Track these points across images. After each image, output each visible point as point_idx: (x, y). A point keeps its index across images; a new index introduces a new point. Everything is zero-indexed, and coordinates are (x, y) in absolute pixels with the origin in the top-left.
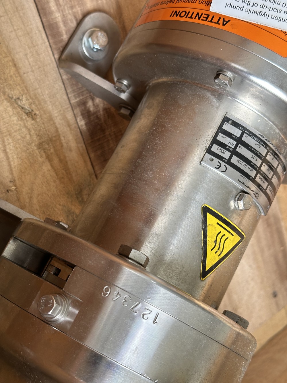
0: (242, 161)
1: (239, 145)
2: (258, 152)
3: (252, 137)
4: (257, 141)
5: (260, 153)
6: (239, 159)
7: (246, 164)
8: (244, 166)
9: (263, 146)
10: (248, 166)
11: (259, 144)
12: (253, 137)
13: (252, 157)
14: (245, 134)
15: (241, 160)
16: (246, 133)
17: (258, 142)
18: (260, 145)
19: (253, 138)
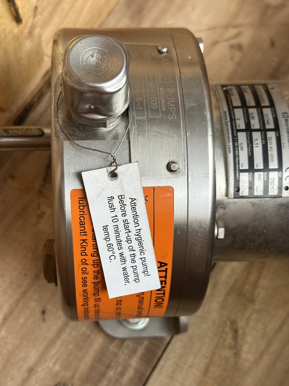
0: (269, 155)
1: (255, 168)
2: (247, 143)
3: (239, 159)
4: (238, 151)
5: (247, 140)
6: (270, 160)
7: (269, 149)
8: (271, 150)
9: (237, 140)
10: (269, 146)
11: (239, 147)
12: (237, 158)
13: (258, 146)
14: (241, 168)
15: (269, 158)
16: (239, 167)
17: (238, 149)
18: (239, 145)
19: (238, 156)
